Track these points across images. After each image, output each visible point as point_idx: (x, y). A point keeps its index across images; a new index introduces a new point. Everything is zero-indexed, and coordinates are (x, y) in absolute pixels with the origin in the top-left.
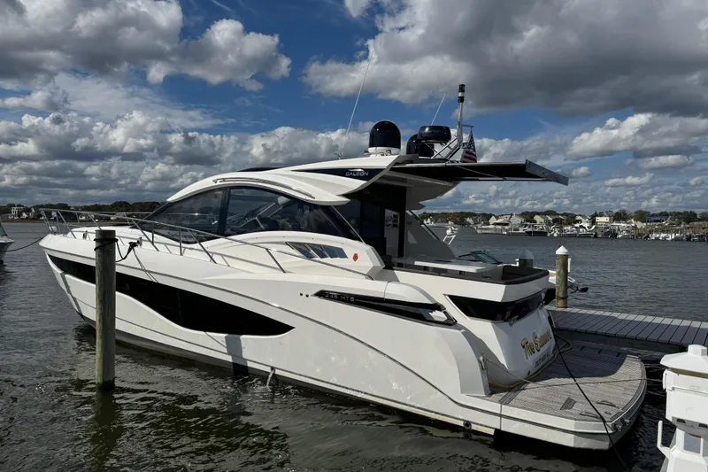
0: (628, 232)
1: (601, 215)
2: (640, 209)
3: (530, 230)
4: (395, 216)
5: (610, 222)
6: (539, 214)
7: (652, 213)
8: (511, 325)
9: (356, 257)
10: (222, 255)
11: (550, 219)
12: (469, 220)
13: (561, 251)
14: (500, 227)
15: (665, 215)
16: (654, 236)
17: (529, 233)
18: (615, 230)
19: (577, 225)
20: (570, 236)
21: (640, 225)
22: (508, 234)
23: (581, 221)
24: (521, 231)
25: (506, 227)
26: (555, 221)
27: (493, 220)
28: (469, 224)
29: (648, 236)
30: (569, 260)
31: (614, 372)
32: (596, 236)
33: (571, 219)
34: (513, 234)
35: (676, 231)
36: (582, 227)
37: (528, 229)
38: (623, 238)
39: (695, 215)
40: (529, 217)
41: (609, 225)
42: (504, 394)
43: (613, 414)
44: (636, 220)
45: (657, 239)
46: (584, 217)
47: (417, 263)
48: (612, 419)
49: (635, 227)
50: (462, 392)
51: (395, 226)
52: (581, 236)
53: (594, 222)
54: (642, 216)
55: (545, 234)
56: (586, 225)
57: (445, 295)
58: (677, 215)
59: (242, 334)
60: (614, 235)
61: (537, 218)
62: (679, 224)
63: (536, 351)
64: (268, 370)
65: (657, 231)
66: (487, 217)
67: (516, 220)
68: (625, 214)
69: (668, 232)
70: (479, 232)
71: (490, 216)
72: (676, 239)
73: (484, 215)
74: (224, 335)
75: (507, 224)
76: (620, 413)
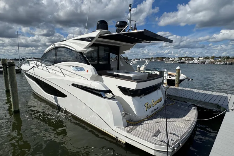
0: (208, 62)
1: (201, 57)
2: (213, 56)
3: (180, 62)
4: (116, 56)
5: (203, 59)
6: (183, 57)
7: (216, 57)
8: (141, 98)
9: (87, 71)
10: (55, 70)
11: (186, 59)
12: (164, 59)
13: (178, 68)
14: (172, 61)
15: (220, 57)
16: (216, 63)
17: (179, 63)
18: (204, 62)
19: (194, 60)
20: (191, 63)
21: (212, 60)
22: (174, 63)
23: (195, 59)
24: (177, 62)
25: (173, 61)
26: (188, 59)
27: (171, 59)
28: (164, 60)
29: (214, 63)
30: (180, 71)
31: (185, 116)
32: (199, 63)
33: (192, 59)
34: (175, 63)
35: (223, 62)
36: (195, 61)
37: (179, 62)
38: (207, 64)
39: (230, 57)
40: (180, 58)
41: (203, 60)
42: (132, 127)
43: (175, 141)
44: (211, 59)
45: (217, 64)
46: (196, 58)
47: (115, 73)
48: (173, 144)
49: (211, 61)
50: (114, 126)
51: (116, 60)
52: (194, 63)
53: (198, 59)
54: (213, 58)
55: (184, 63)
56: (196, 60)
57: (117, 86)
58: (224, 57)
59: (58, 96)
60: (204, 63)
61: (183, 58)
62: (224, 60)
63: (152, 107)
64: (64, 108)
65: (217, 62)
66: (169, 58)
67: (176, 59)
68: (208, 57)
69: (221, 62)
70: (166, 62)
71: (170, 58)
72: (223, 64)
73: (168, 58)
74: (54, 96)
75: (173, 60)
76: (178, 140)
